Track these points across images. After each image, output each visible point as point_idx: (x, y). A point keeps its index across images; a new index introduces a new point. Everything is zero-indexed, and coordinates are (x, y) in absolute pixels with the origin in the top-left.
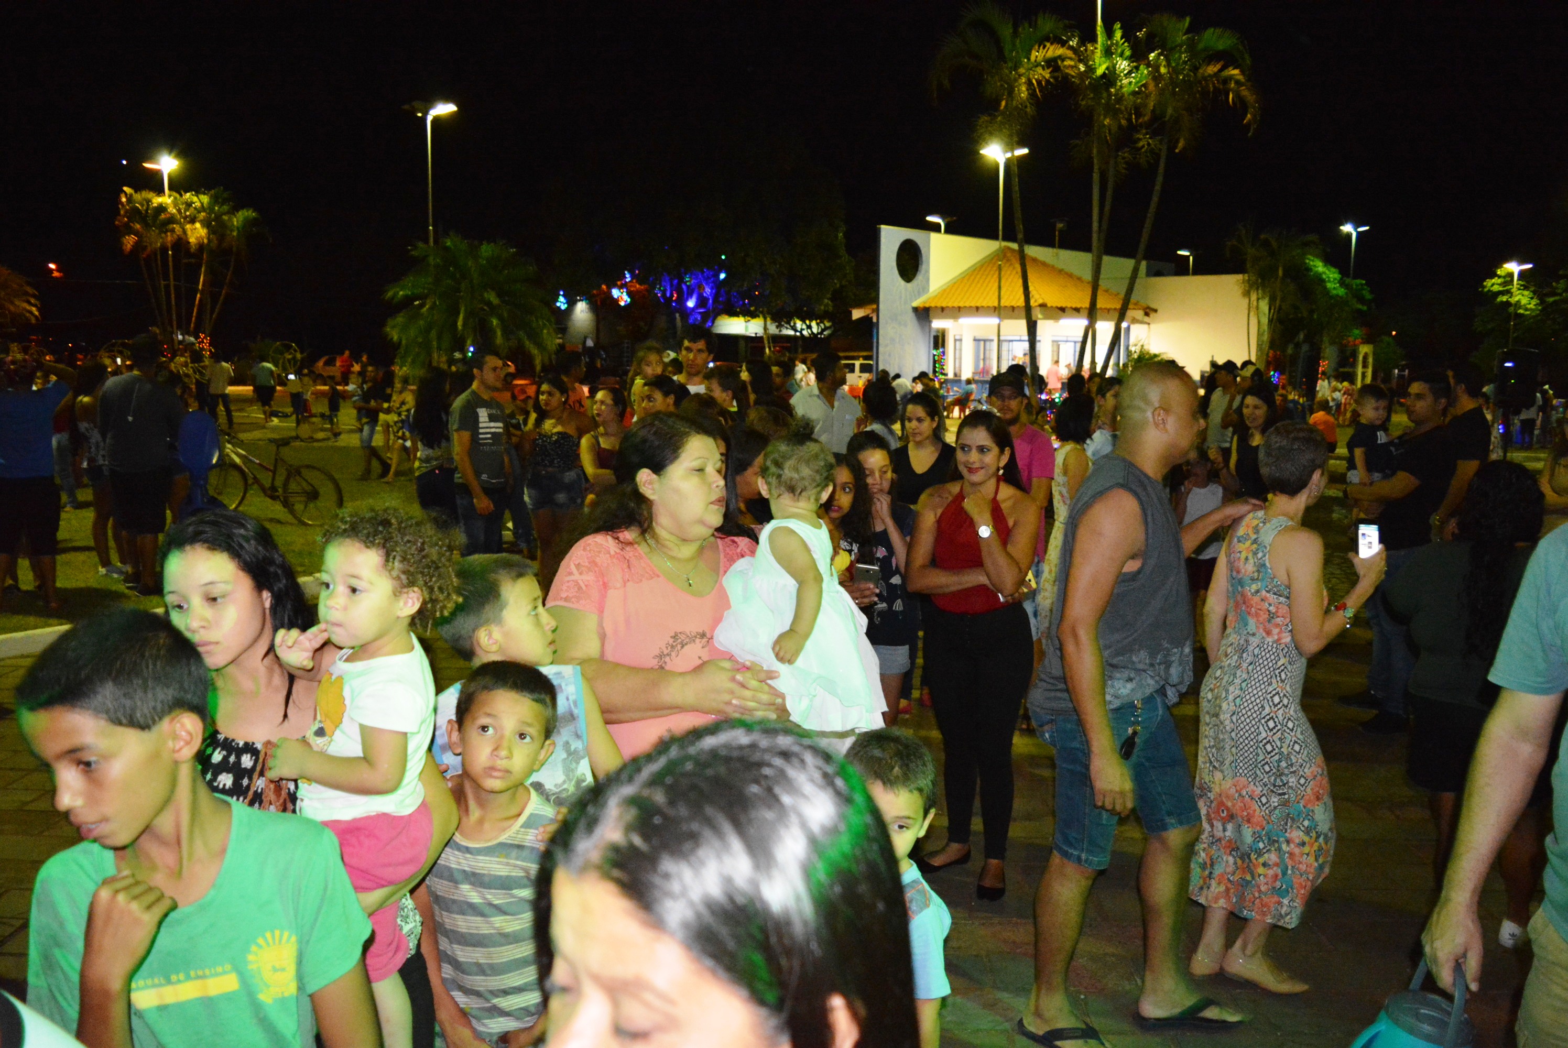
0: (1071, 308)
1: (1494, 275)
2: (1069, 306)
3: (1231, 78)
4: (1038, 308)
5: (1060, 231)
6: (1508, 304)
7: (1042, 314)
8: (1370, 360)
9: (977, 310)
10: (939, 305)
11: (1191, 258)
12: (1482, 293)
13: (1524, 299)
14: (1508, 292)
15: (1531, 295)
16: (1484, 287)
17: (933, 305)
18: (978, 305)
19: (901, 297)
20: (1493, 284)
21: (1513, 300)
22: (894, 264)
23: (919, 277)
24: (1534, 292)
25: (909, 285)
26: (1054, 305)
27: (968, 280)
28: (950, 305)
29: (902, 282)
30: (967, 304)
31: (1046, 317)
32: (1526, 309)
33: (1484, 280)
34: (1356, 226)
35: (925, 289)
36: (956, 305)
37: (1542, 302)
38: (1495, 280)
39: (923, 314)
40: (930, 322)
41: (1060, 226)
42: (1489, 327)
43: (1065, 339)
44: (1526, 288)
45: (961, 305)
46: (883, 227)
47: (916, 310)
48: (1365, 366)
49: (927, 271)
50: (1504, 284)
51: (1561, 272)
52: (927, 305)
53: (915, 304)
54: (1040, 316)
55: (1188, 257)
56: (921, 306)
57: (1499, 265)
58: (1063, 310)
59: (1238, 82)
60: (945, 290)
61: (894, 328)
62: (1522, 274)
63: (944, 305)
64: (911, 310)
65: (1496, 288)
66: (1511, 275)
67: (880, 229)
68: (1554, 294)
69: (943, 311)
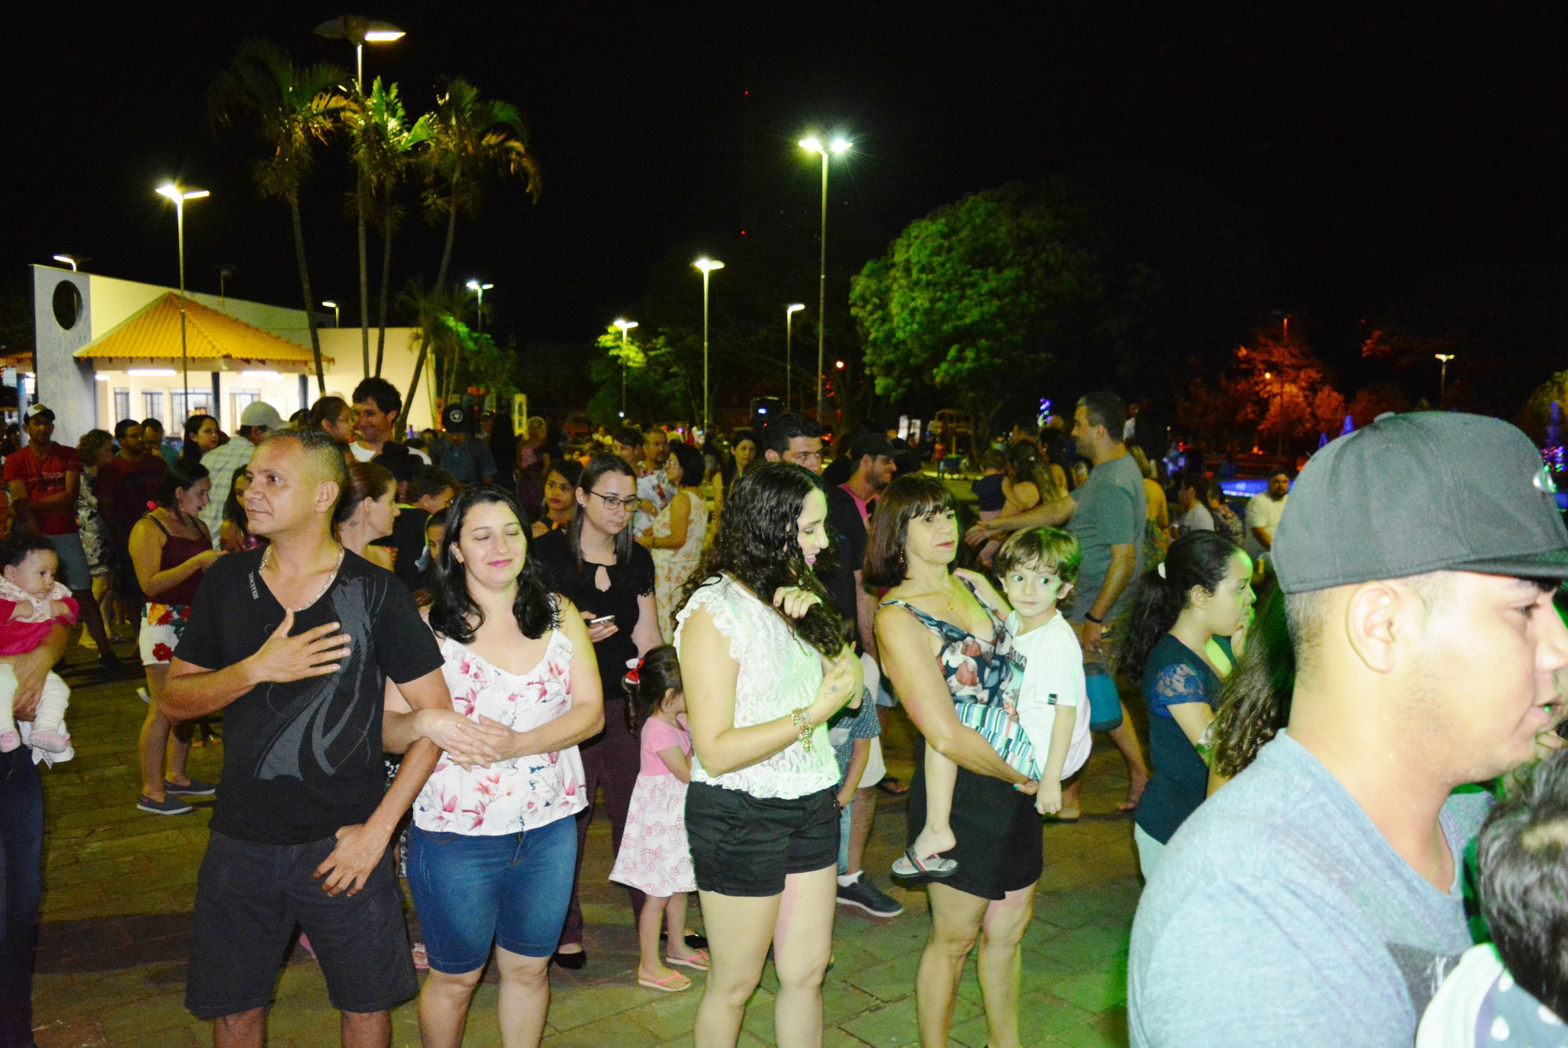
0: (257, 360)
1: (606, 332)
2: (254, 357)
3: (512, 149)
4: (222, 360)
5: (225, 278)
6: (618, 357)
7: (227, 365)
8: (524, 408)
9: (152, 361)
10: (106, 355)
11: (337, 310)
12: (598, 348)
13: (632, 355)
14: (618, 347)
15: (637, 349)
16: (599, 342)
17: (99, 355)
18: (153, 355)
19: (60, 345)
20: (605, 340)
21: (622, 354)
22: (51, 308)
23: (79, 326)
24: (639, 347)
25: (68, 332)
26: (239, 356)
27: (135, 327)
28: (120, 355)
29: (61, 329)
30: (140, 354)
31: (231, 369)
32: (635, 362)
33: (598, 336)
34: (481, 284)
35: (86, 337)
36: (127, 355)
37: (646, 355)
38: (608, 337)
39: (87, 365)
40: (94, 374)
41: (224, 273)
42: (604, 377)
43: (242, 391)
44: (632, 343)
45: (133, 355)
46: (36, 265)
47: (77, 360)
48: (521, 414)
49: (88, 317)
50: (616, 340)
51: (660, 330)
52: (92, 355)
53: (77, 353)
54: (224, 368)
55: (334, 309)
56: (85, 355)
57: (610, 322)
58: (248, 361)
59: (519, 154)
60: (109, 339)
61: (54, 380)
62: (631, 333)
63: (112, 355)
64: (72, 360)
65: (609, 344)
66: (620, 334)
67: (33, 268)
68: (654, 349)
69: (111, 363)
